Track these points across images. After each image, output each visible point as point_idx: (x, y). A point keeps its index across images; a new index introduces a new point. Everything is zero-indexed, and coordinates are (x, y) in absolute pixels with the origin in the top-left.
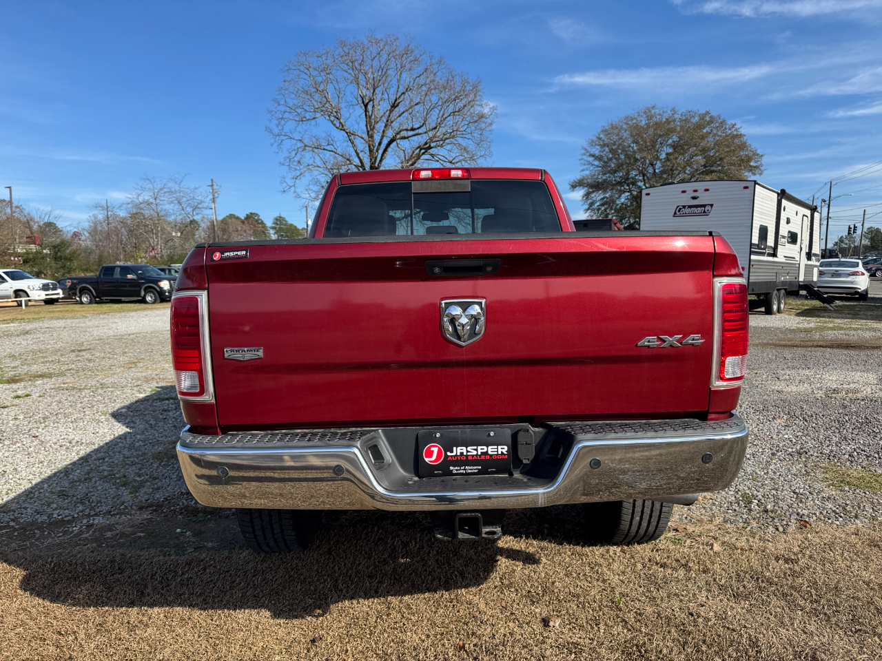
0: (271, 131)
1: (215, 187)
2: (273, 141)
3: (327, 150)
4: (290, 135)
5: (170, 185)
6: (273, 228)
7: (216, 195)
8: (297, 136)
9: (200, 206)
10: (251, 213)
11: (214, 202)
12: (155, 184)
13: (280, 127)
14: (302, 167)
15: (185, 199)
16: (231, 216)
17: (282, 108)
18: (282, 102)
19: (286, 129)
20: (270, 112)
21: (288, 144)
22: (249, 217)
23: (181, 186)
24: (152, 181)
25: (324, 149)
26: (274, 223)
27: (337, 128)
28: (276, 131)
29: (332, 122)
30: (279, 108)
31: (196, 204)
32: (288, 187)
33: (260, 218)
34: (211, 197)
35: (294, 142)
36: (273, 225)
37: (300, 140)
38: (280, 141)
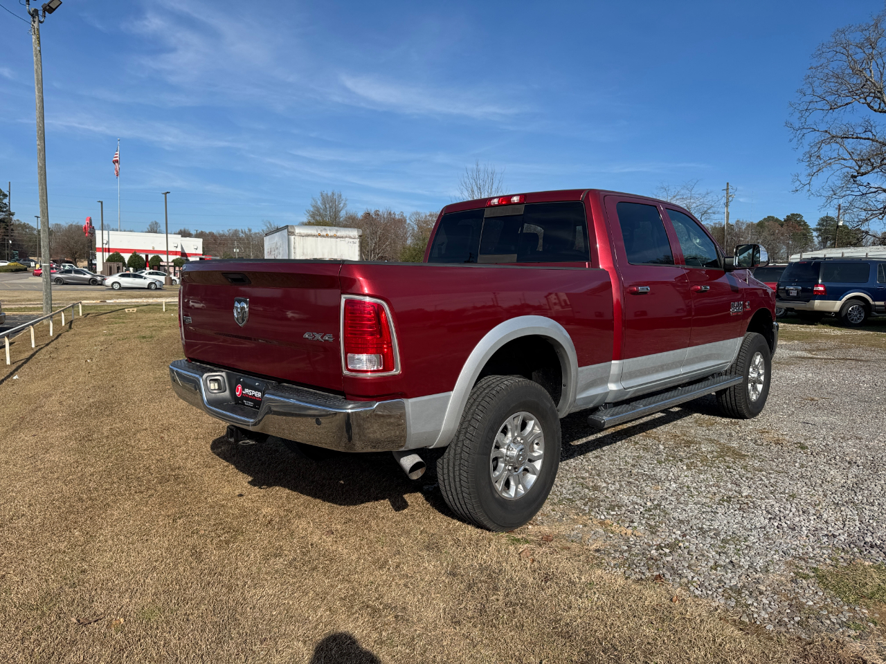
0: (791, 126)
1: (730, 191)
2: (792, 136)
3: (862, 139)
4: (815, 127)
5: (682, 192)
6: (816, 230)
7: (730, 199)
8: (823, 127)
9: (709, 211)
10: (793, 215)
11: (727, 206)
12: (669, 192)
13: (803, 120)
14: (821, 162)
15: (694, 205)
16: (770, 219)
17: (809, 98)
18: (809, 91)
19: (810, 121)
20: (791, 105)
21: (812, 137)
22: (789, 219)
23: (693, 193)
24: (667, 189)
25: (857, 138)
26: (819, 224)
27: (875, 110)
28: (797, 125)
29: (869, 105)
30: (804, 99)
31: (706, 209)
32: (801, 186)
33: (803, 219)
34: (724, 200)
35: (818, 134)
36: (818, 227)
37: (826, 131)
38: (801, 135)
